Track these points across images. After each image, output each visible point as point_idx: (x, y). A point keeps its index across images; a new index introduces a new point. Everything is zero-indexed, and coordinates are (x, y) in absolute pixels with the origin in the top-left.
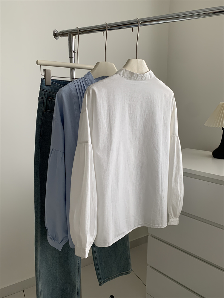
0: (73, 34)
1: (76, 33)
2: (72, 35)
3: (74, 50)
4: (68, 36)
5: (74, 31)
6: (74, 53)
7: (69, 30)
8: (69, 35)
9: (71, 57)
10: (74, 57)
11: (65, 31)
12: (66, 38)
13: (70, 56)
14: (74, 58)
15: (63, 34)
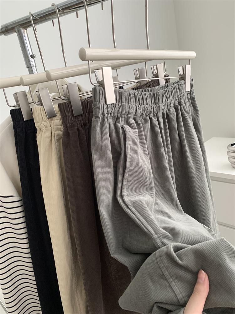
0: (24, 26)
1: (28, 25)
2: (22, 30)
3: (31, 54)
4: (16, 32)
5: (24, 20)
6: (33, 59)
7: (15, 21)
8: (17, 30)
9: (29, 66)
10: (35, 65)
11: (9, 23)
12: (14, 36)
13: (27, 65)
14: (35, 67)
15: (7, 30)
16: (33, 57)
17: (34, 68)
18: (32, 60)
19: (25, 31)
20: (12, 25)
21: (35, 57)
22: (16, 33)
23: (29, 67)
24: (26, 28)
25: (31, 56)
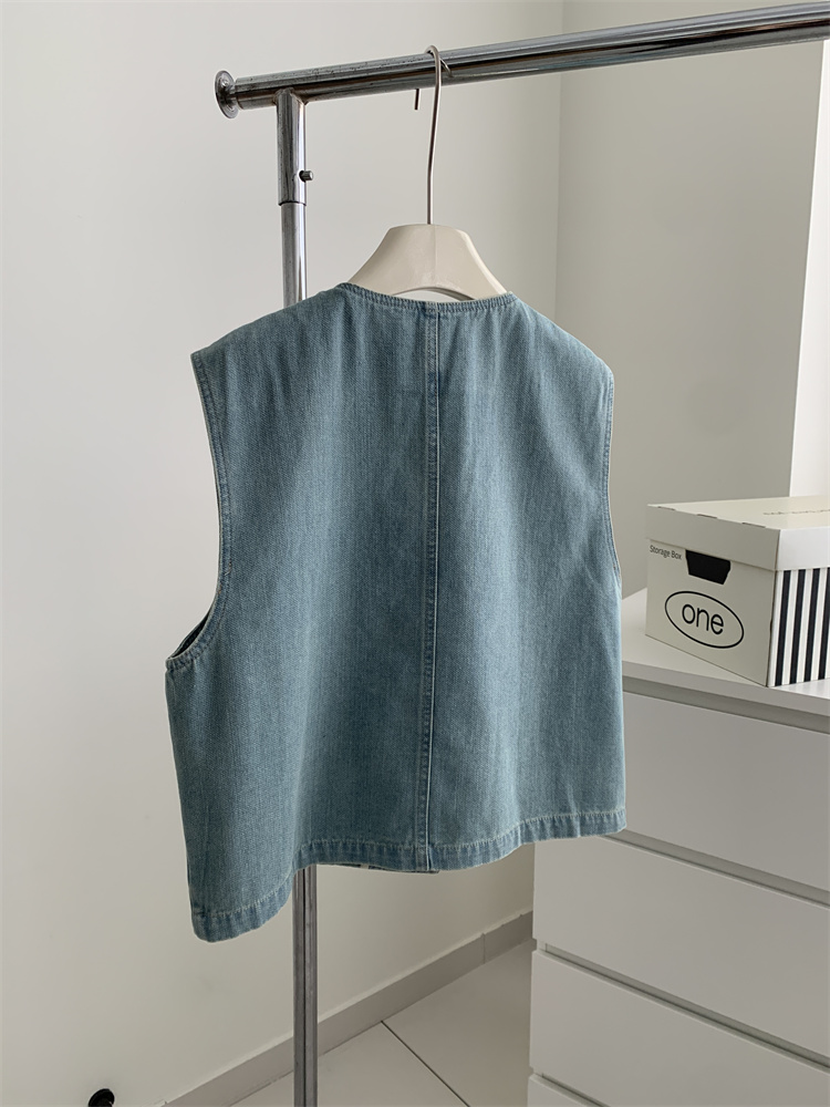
0: (302, 92)
1: (316, 91)
2: (295, 99)
3: (301, 168)
4: (274, 103)
6: (302, 183)
7: (286, 74)
8: (280, 98)
9: (288, 198)
10: (302, 200)
11: (261, 77)
13: (283, 195)
14: (301, 206)
15: (251, 93)
16: (305, 177)
17: (299, 208)
18: (300, 184)
19: (302, 105)
20: (269, 83)
21: (310, 179)
22: (275, 107)
23: (288, 202)
24: (306, 98)
25: (302, 172)
